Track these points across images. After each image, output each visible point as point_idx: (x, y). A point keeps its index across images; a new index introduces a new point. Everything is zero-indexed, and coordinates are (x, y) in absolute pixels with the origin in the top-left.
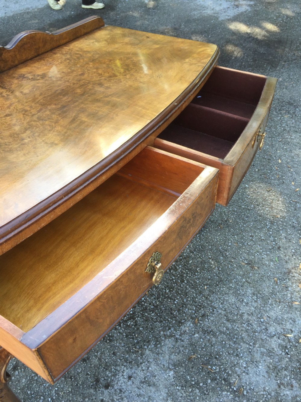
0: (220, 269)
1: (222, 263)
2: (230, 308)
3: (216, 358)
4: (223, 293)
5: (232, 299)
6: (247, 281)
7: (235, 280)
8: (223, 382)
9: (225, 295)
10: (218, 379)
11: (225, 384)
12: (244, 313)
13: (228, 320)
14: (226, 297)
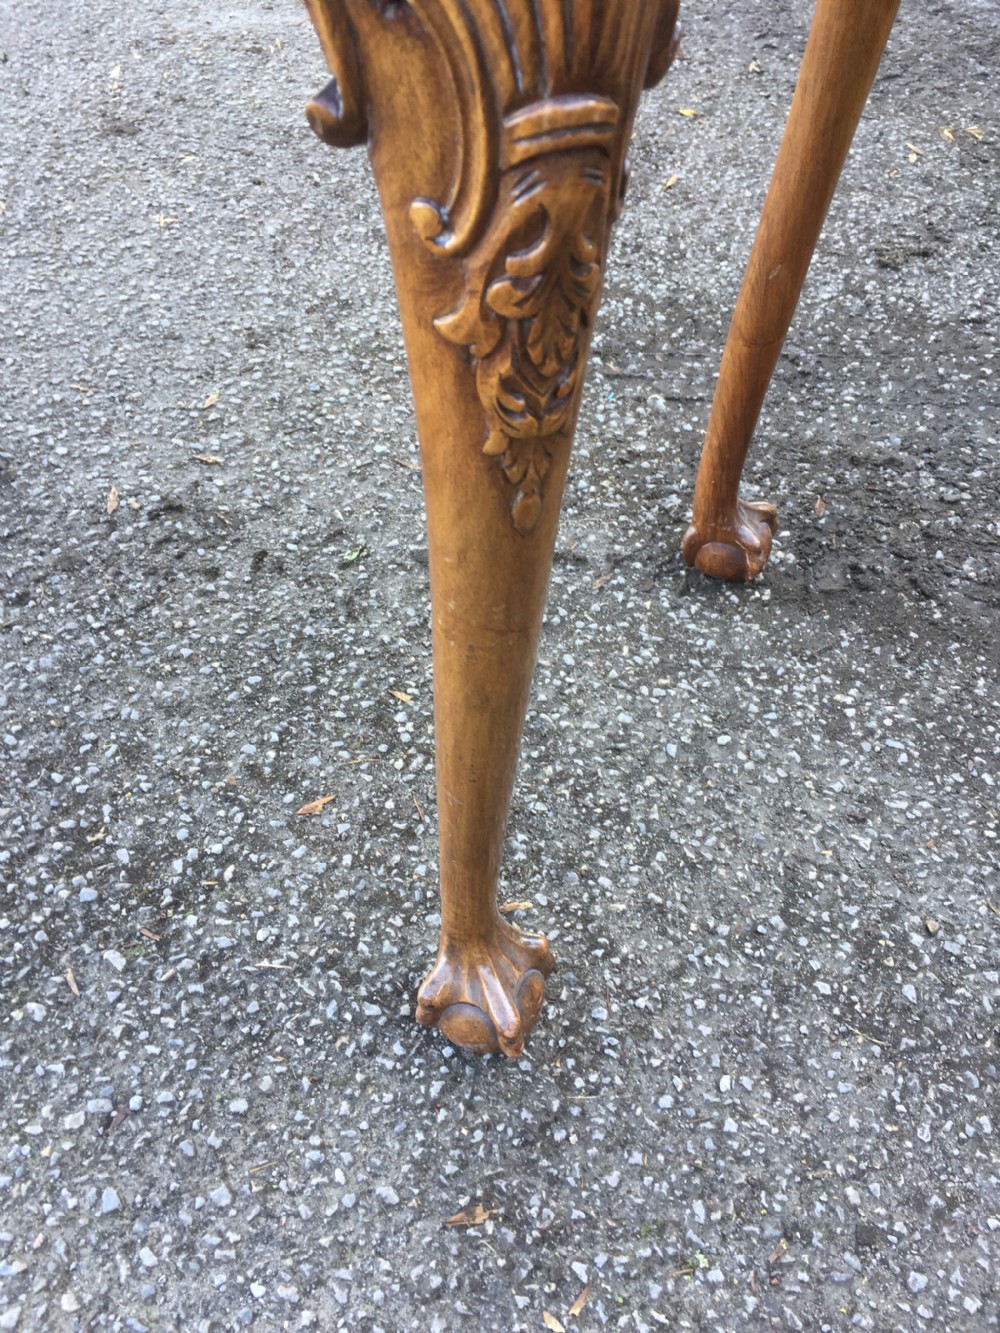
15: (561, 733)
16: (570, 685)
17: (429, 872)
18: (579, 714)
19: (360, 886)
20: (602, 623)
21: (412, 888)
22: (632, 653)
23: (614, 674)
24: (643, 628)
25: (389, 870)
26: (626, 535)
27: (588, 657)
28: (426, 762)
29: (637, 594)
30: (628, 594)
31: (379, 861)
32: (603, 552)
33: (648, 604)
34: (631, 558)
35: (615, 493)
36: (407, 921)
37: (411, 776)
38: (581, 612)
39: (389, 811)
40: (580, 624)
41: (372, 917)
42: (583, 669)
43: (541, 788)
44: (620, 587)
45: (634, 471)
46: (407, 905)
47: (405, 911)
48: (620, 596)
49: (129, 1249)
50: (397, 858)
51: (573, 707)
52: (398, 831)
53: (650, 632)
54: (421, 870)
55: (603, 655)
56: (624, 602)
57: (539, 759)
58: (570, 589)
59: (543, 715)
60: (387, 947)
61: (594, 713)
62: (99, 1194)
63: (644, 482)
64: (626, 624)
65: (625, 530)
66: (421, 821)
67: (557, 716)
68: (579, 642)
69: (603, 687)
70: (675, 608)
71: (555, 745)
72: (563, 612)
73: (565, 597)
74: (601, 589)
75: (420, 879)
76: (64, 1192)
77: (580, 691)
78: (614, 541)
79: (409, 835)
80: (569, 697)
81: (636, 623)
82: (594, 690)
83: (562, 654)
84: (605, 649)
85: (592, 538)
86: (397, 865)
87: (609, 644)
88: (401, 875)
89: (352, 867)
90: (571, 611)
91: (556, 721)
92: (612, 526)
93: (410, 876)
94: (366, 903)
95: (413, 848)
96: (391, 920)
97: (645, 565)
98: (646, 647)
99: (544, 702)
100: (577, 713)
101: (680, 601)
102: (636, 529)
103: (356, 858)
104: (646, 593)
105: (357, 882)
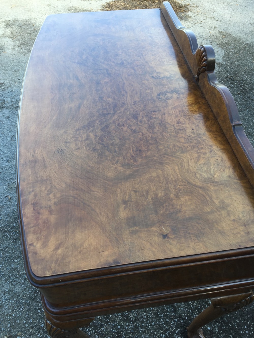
0: (39, 311)
1: (40, 320)
2: (17, 280)
3: (15, 239)
4: (28, 289)
5: (18, 289)
6: (11, 316)
7: (22, 309)
8: (6, 230)
9: (25, 287)
10: (10, 229)
11: (5, 230)
12: (5, 283)
13: (16, 269)
14: (24, 287)
15: (139, 332)
16: (149, 327)
17: (103, 330)
18: (144, 333)
19: (96, 322)
20: (165, 324)
21: (100, 330)
22: (162, 333)
23: (156, 333)
24: (169, 331)
25: (101, 324)
26: (187, 314)
27: (156, 326)
28: (120, 315)
29: (175, 325)
30: (174, 324)
31: (101, 322)
32: (181, 313)
33: (174, 329)
34: (183, 319)
35: (195, 306)
36: (95, 332)
37: (117, 315)
38: (165, 318)
39: (109, 317)
40: (162, 320)
41: (92, 327)
42: (153, 327)
43: (127, 336)
44: (174, 321)
45: (203, 305)
46: (97, 331)
47: (96, 331)
48: (173, 322)
49: (39, 332)
50: (103, 324)
51: (145, 331)
52: (107, 320)
53: (169, 333)
54: (103, 329)
55: (158, 329)
56: (172, 324)
57: (132, 332)
58: (168, 313)
59: (140, 327)
60: (89, 333)
61: (146, 335)
62: (43, 323)
63: (202, 309)
64: (167, 328)
65: (188, 313)
66: (110, 322)
67: (141, 329)
68: (158, 323)
69: (152, 333)
70: (177, 334)
71: (136, 333)
72: (162, 315)
73: (166, 313)
74: (172, 318)
75: (102, 330)
76: (41, 319)
77: (149, 330)
78: (184, 313)
79: (107, 322)
80: (146, 329)
81: (169, 329)
82: (150, 332)
83: (154, 321)
84: (160, 328)
85: (182, 309)
86: (102, 325)
87: (161, 328)
88: (101, 326)
89: (98, 319)
90: (163, 316)
91: (140, 330)
92: (187, 310)
93: (101, 328)
94: (94, 325)
95: (106, 325)
96: (93, 330)
97: (183, 322)
98: (165, 335)
99: (142, 325)
100: (144, 332)
101: (179, 334)
102: (190, 315)
103: (100, 318)
104: (177, 327)
105: (96, 321)
